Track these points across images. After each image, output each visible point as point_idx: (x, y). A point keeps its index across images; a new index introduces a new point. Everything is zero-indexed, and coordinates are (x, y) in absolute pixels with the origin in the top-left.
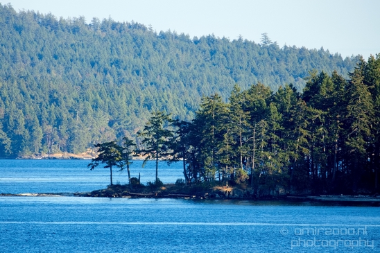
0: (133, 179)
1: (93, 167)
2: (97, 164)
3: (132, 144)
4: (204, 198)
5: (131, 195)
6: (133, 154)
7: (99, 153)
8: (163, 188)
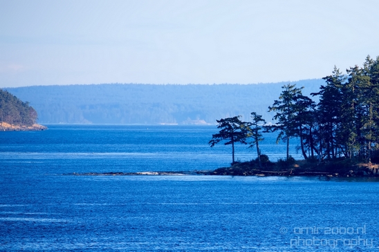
0: (263, 156)
1: (213, 144)
2: (218, 141)
3: (262, 120)
4: (350, 175)
5: (264, 173)
6: (263, 130)
7: (220, 129)
8: (296, 166)
